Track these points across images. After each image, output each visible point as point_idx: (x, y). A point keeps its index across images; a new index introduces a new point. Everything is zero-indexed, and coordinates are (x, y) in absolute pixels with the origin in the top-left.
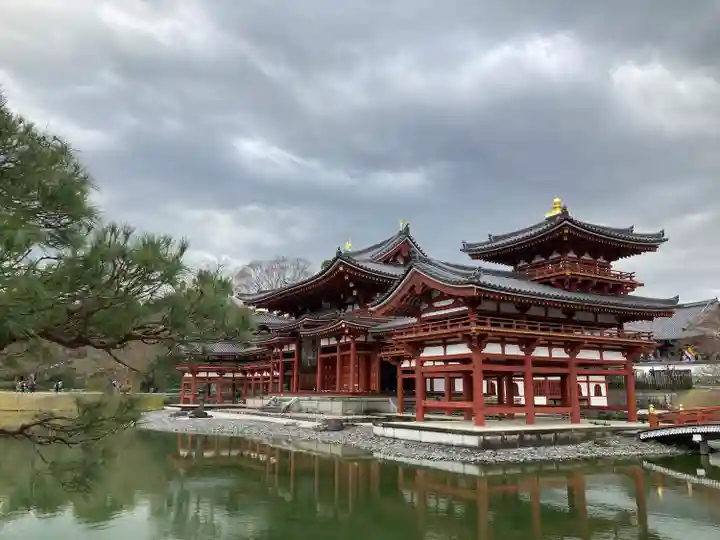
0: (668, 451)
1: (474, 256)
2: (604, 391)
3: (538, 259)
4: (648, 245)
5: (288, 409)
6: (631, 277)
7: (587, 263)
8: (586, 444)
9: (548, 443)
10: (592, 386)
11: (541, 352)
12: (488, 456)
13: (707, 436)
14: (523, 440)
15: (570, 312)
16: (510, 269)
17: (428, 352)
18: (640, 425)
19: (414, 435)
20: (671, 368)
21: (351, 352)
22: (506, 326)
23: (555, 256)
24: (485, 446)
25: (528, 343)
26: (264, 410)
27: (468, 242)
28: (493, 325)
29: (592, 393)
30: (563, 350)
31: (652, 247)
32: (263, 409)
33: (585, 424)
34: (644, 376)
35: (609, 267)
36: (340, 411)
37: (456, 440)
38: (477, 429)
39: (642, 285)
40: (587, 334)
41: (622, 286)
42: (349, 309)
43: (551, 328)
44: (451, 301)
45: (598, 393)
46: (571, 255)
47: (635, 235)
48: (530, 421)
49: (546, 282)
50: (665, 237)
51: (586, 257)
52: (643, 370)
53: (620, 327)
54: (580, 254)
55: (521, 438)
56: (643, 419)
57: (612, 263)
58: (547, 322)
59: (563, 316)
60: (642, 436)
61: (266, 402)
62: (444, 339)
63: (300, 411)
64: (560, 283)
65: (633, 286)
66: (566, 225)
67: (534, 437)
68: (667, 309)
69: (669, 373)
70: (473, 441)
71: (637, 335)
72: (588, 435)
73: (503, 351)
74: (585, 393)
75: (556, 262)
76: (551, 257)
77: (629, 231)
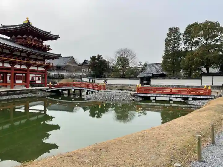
0: (53, 94)
2: (40, 79)
3: (19, 36)
4: (55, 38)
6: (49, 47)
7: (35, 40)
9: (18, 94)
11: (17, 66)
13: (63, 90)
15: (29, 54)
16: (9, 38)
18: (47, 88)
20: (59, 73)
22: (4, 57)
23: (25, 36)
25: (13, 64)
29: (37, 79)
31: (56, 39)
33: (30, 88)
34: (52, 75)
39: (52, 49)
40: (34, 62)
41: (46, 49)
43: (21, 59)
46: (31, 37)
47: (51, 34)
48: (12, 88)
49: (21, 44)
50: (59, 37)
51: (36, 38)
52: (52, 73)
53: (44, 61)
54: (34, 37)
55: (8, 92)
56: (48, 86)
57: (44, 42)
58: (20, 57)
59: (27, 56)
60: (47, 91)
64: (26, 45)
65: (49, 49)
66: (29, 27)
67: (13, 92)
68: (58, 57)
71: (49, 63)
73: (3, 65)
74: (35, 80)
75: (25, 38)
76: (24, 36)
77: (49, 33)
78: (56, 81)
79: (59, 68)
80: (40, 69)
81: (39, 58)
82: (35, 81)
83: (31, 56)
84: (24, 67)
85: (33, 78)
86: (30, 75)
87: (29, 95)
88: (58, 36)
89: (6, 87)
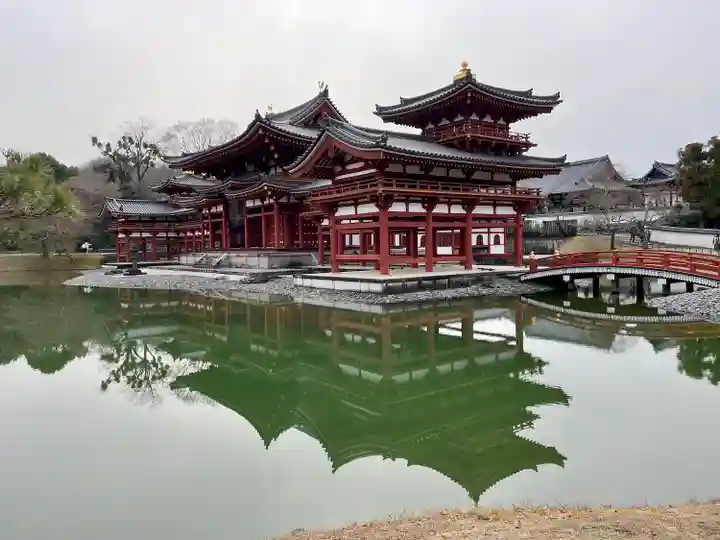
0: (542, 289)
1: (386, 120)
2: (502, 241)
3: (445, 122)
4: (546, 105)
5: (219, 265)
6: (527, 138)
7: (488, 125)
8: (474, 287)
9: (443, 287)
10: (492, 236)
11: (441, 209)
12: (389, 299)
13: (574, 276)
14: (420, 285)
15: (469, 170)
16: (418, 132)
17: (342, 212)
18: (523, 268)
19: (328, 284)
20: (561, 218)
21: (274, 213)
22: (410, 187)
23: (460, 118)
24: (387, 291)
25: (430, 202)
26: (197, 266)
27: (381, 105)
28: (398, 186)
29: (492, 242)
30: (460, 207)
31: (548, 110)
32: (195, 265)
33: (476, 269)
34: (537, 226)
35: (508, 128)
36: (266, 266)
37: (364, 287)
38: (383, 277)
39: (535, 145)
40: (483, 191)
41: (517, 147)
42: (273, 172)
44: (361, 164)
45: (497, 242)
46: (474, 117)
47: (533, 97)
48: (429, 269)
49: (449, 145)
50: (560, 99)
51: (488, 119)
52: (537, 221)
53: (513, 184)
54: (482, 116)
55: (420, 283)
57: (511, 125)
58: (447, 181)
59: (464, 176)
60: (523, 278)
61: (198, 259)
62: (355, 200)
63: (230, 266)
64: (461, 145)
65: (528, 145)
66: (469, 88)
67: (430, 282)
68: (555, 167)
69: (558, 223)
70: (378, 288)
71: (528, 192)
72: (478, 279)
73: (407, 209)
74: (485, 243)
75: (459, 124)
76: (456, 120)
77: (528, 94)
78: (549, 244)
79: (558, 201)
80: (501, 211)
81: (498, 177)
82: (487, 248)
83: (477, 176)
84: (457, 210)
85: (480, 239)
86: (474, 230)
87: (471, 290)
88: (558, 95)
89: (415, 266)
